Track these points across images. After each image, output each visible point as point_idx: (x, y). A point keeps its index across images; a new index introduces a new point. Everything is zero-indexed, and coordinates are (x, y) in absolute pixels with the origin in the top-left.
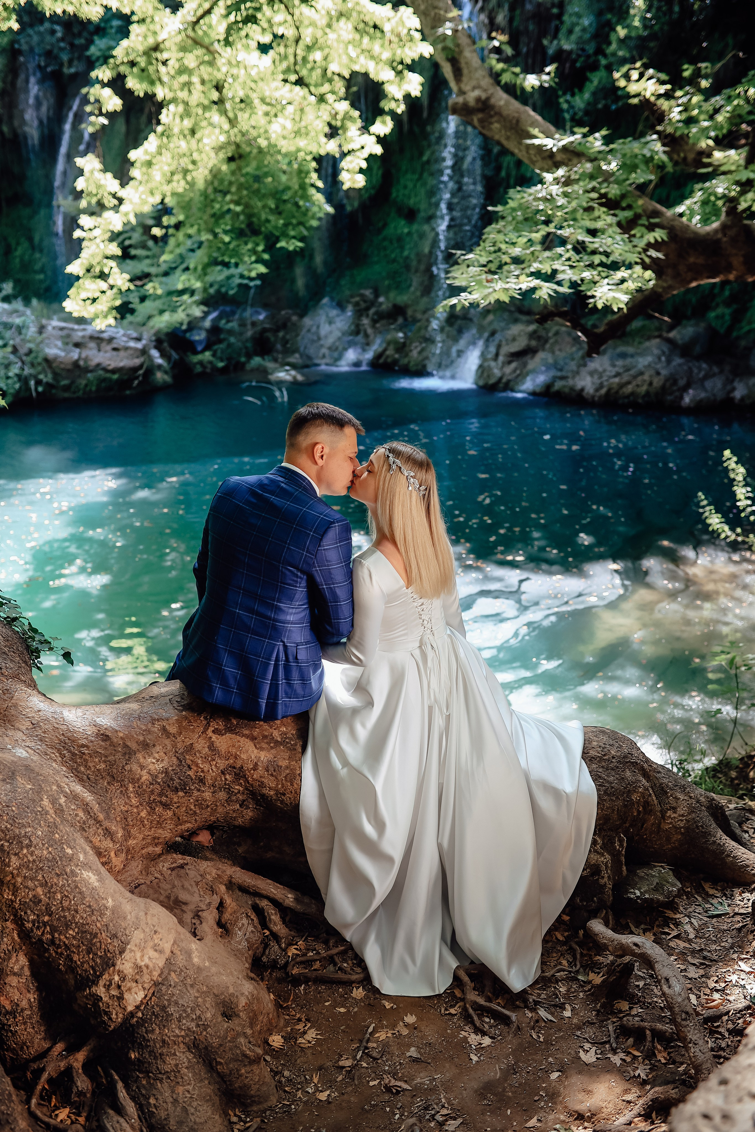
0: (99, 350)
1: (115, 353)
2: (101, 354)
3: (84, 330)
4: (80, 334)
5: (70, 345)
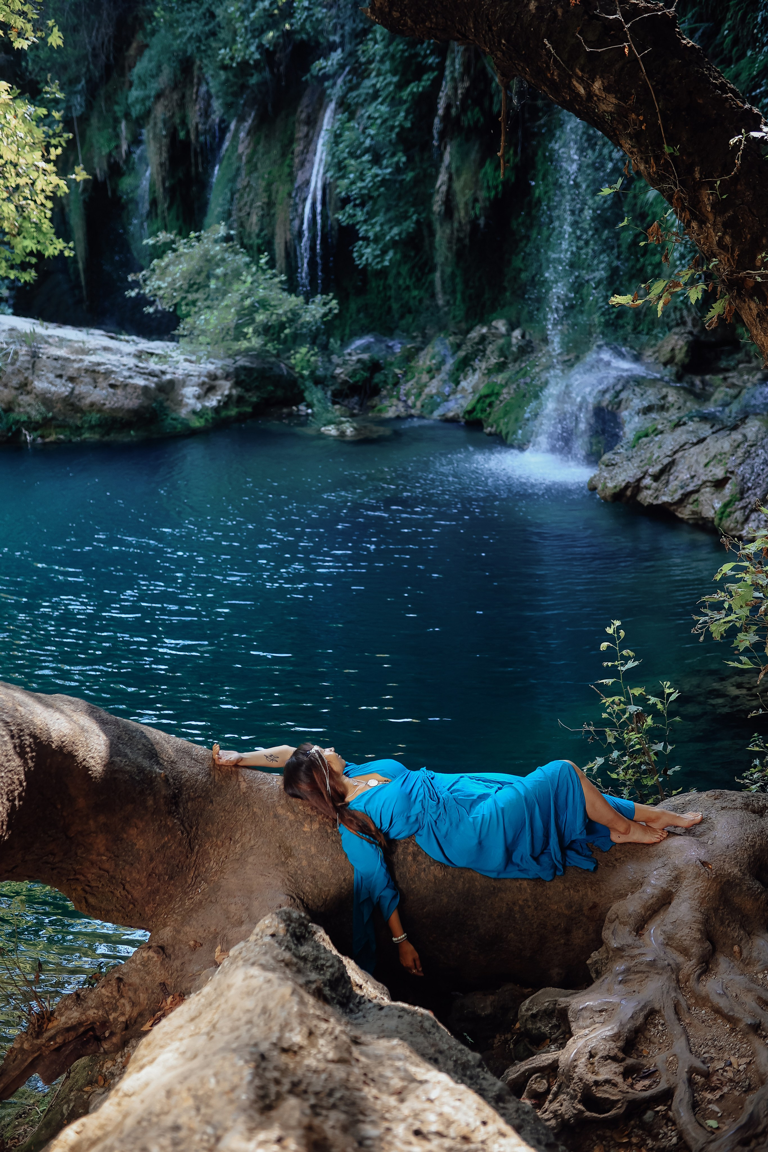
0: (95, 386)
1: (111, 390)
2: (97, 390)
3: (83, 361)
4: (76, 365)
5: (65, 378)
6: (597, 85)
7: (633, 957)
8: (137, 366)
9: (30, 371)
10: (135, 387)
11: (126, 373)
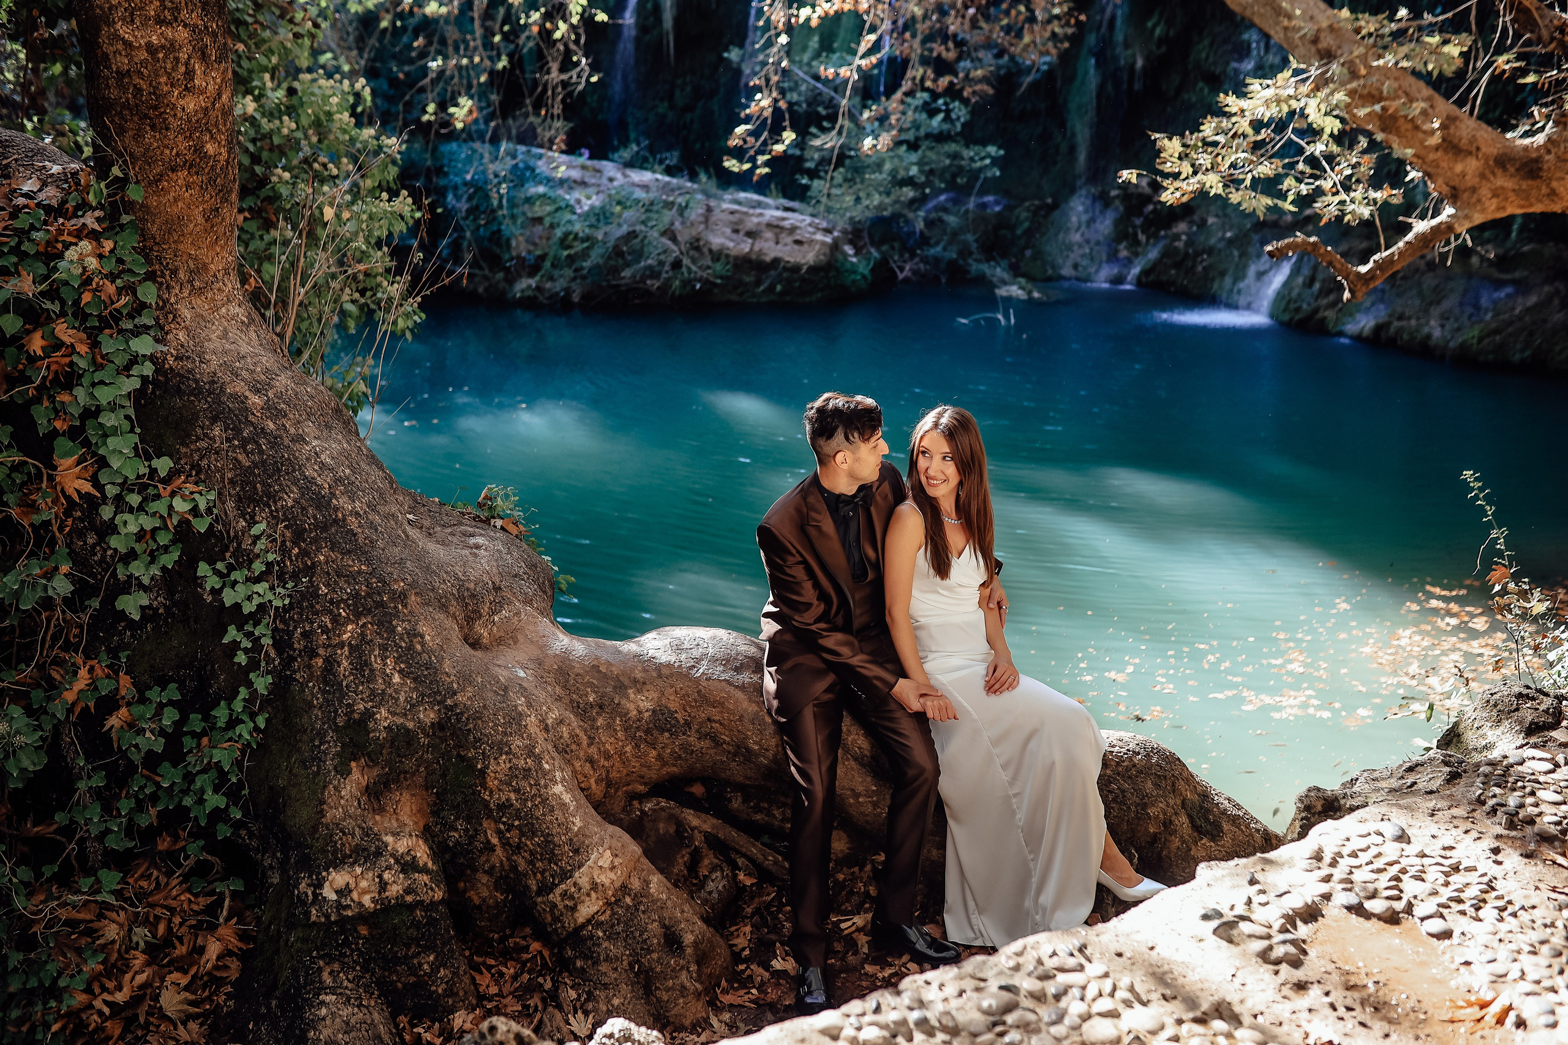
0: (777, 243)
1: (796, 247)
2: (779, 247)
3: (761, 215)
4: (755, 220)
5: (742, 233)
9: (702, 227)
10: (818, 243)
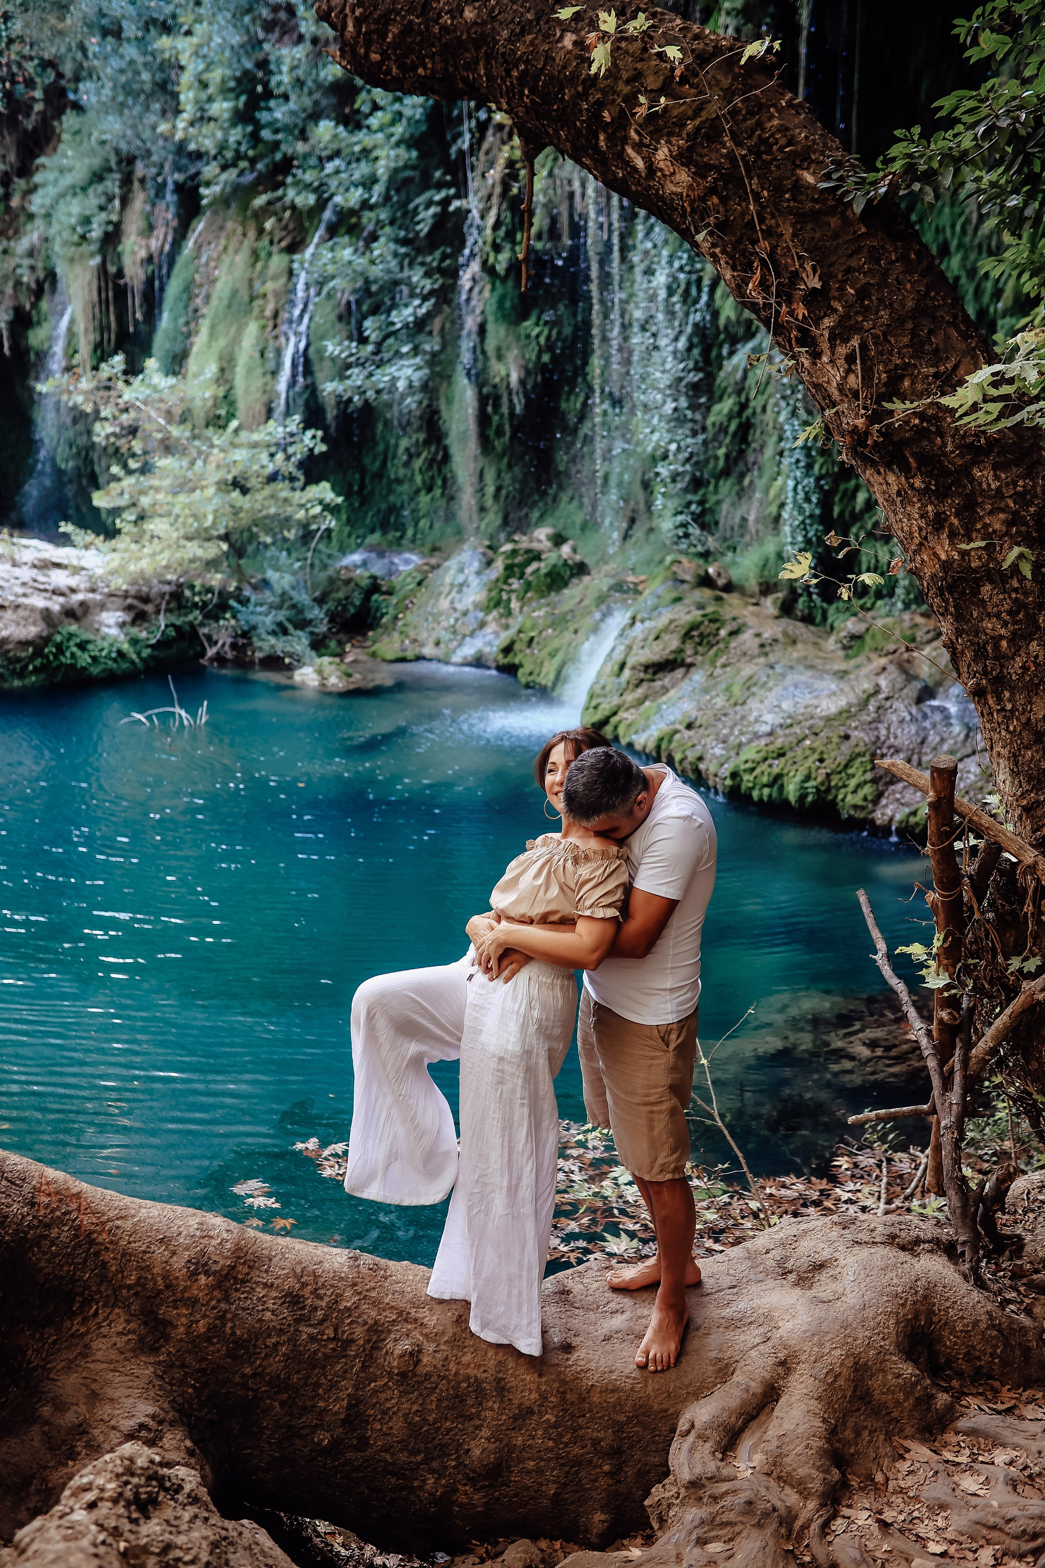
6: (663, 153)
7: (715, 1499)
8: (35, 581)
10: (33, 609)
11: (20, 590)
